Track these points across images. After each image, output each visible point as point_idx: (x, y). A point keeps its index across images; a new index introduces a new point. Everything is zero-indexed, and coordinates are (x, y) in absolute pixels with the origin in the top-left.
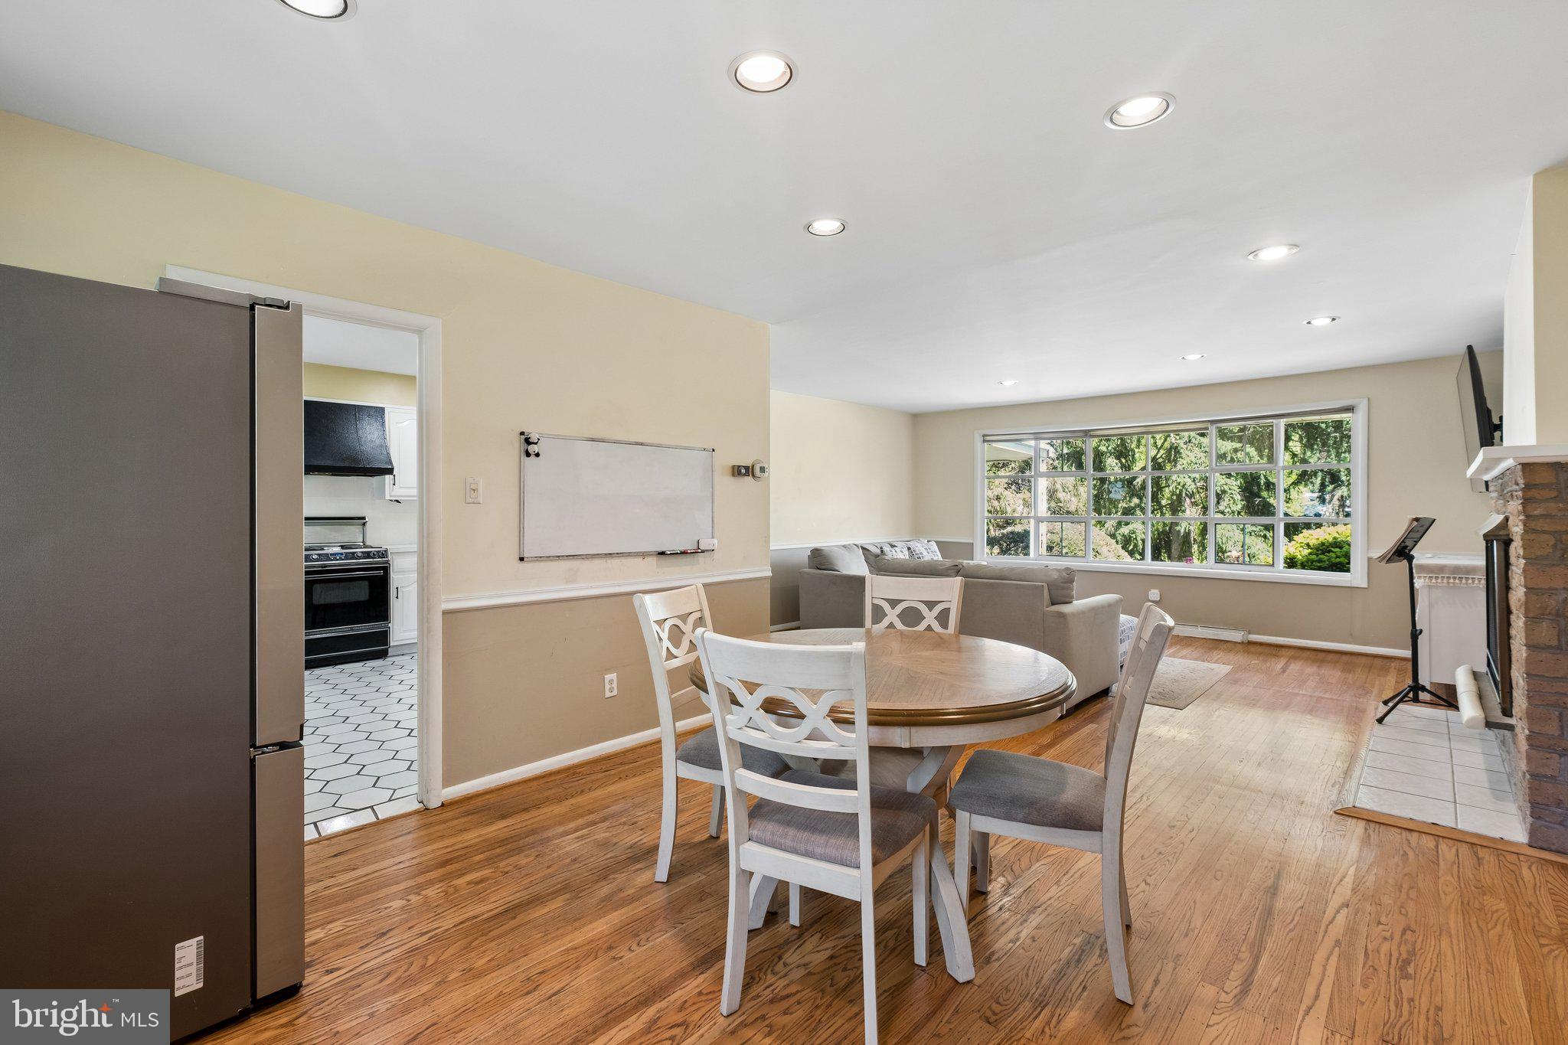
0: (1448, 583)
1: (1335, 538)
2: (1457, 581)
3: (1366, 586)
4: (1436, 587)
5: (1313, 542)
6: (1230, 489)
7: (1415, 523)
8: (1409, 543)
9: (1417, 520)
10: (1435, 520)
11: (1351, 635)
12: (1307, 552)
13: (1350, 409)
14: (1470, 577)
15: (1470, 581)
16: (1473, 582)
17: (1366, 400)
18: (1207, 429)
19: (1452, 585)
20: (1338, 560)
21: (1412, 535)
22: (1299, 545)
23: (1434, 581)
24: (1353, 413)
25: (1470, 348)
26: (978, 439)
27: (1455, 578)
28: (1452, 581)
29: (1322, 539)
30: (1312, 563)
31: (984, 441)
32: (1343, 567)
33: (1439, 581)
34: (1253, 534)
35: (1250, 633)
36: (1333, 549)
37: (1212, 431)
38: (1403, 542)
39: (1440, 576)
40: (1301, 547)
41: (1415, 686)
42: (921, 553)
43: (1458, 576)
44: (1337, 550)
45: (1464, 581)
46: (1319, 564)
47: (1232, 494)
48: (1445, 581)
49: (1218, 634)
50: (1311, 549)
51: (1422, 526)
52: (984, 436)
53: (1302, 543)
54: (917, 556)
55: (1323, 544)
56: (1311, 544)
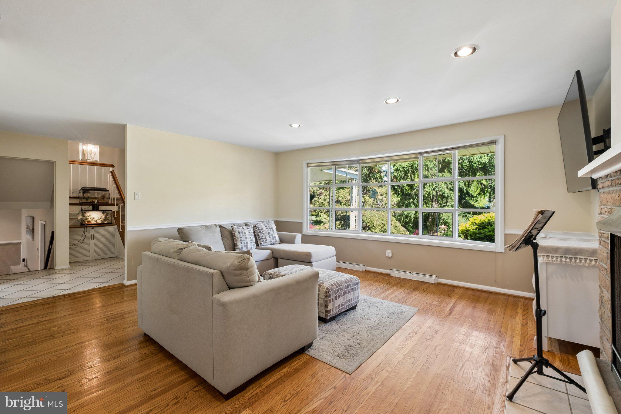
0: (561, 261)
1: (489, 220)
2: (568, 260)
3: (504, 252)
4: (552, 264)
5: (478, 222)
6: (451, 195)
7: (541, 216)
8: (534, 232)
9: (542, 212)
10: (554, 212)
11: (496, 281)
12: (475, 227)
13: (494, 142)
14: (578, 257)
15: (578, 261)
16: (580, 261)
17: (503, 136)
18: (417, 158)
19: (564, 263)
20: (489, 233)
21: (537, 226)
22: (471, 223)
23: (550, 259)
24: (496, 144)
25: (578, 73)
26: (305, 166)
27: (566, 258)
28: (564, 260)
29: (482, 220)
30: (475, 235)
31: (308, 167)
32: (491, 239)
33: (554, 259)
34: (461, 215)
35: (439, 278)
36: (487, 227)
37: (420, 159)
38: (530, 232)
39: (555, 255)
40: (473, 224)
41: (540, 361)
42: (262, 229)
43: (569, 256)
44: (489, 227)
45: (573, 260)
46: (479, 236)
47: (451, 197)
48: (559, 259)
49: (421, 278)
50: (477, 225)
51: (545, 218)
52: (307, 164)
53: (473, 222)
54: (260, 231)
55: (483, 223)
56: (477, 223)
